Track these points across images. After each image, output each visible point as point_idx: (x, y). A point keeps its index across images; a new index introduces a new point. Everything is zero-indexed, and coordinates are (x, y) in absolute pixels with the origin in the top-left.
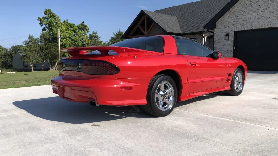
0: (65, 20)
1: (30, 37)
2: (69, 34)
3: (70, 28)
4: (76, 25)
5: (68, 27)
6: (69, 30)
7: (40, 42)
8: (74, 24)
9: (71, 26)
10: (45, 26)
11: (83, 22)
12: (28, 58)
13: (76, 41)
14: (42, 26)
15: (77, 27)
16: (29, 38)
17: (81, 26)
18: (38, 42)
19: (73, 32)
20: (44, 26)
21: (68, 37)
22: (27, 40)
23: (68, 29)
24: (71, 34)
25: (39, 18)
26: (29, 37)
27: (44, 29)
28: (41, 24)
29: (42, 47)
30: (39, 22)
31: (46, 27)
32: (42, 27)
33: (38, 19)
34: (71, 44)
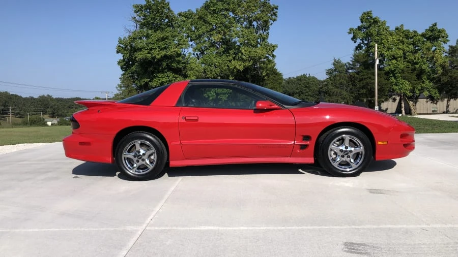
0: (399, 26)
1: (337, 63)
2: (404, 50)
3: (405, 40)
4: (420, 32)
5: (401, 38)
6: (403, 44)
7: (352, 69)
8: (415, 32)
9: (407, 37)
10: (361, 42)
11: (435, 25)
12: (330, 96)
13: (417, 63)
14: (355, 42)
15: (423, 35)
16: (334, 64)
17: (430, 34)
18: (348, 69)
19: (411, 46)
20: (359, 41)
21: (401, 57)
22: (332, 67)
23: (403, 42)
24: (407, 49)
25: (351, 30)
26: (333, 61)
27: (359, 48)
28: (354, 39)
29: (353, 77)
30: (351, 36)
31: (363, 43)
32: (356, 45)
33: (349, 31)
34: (406, 69)
